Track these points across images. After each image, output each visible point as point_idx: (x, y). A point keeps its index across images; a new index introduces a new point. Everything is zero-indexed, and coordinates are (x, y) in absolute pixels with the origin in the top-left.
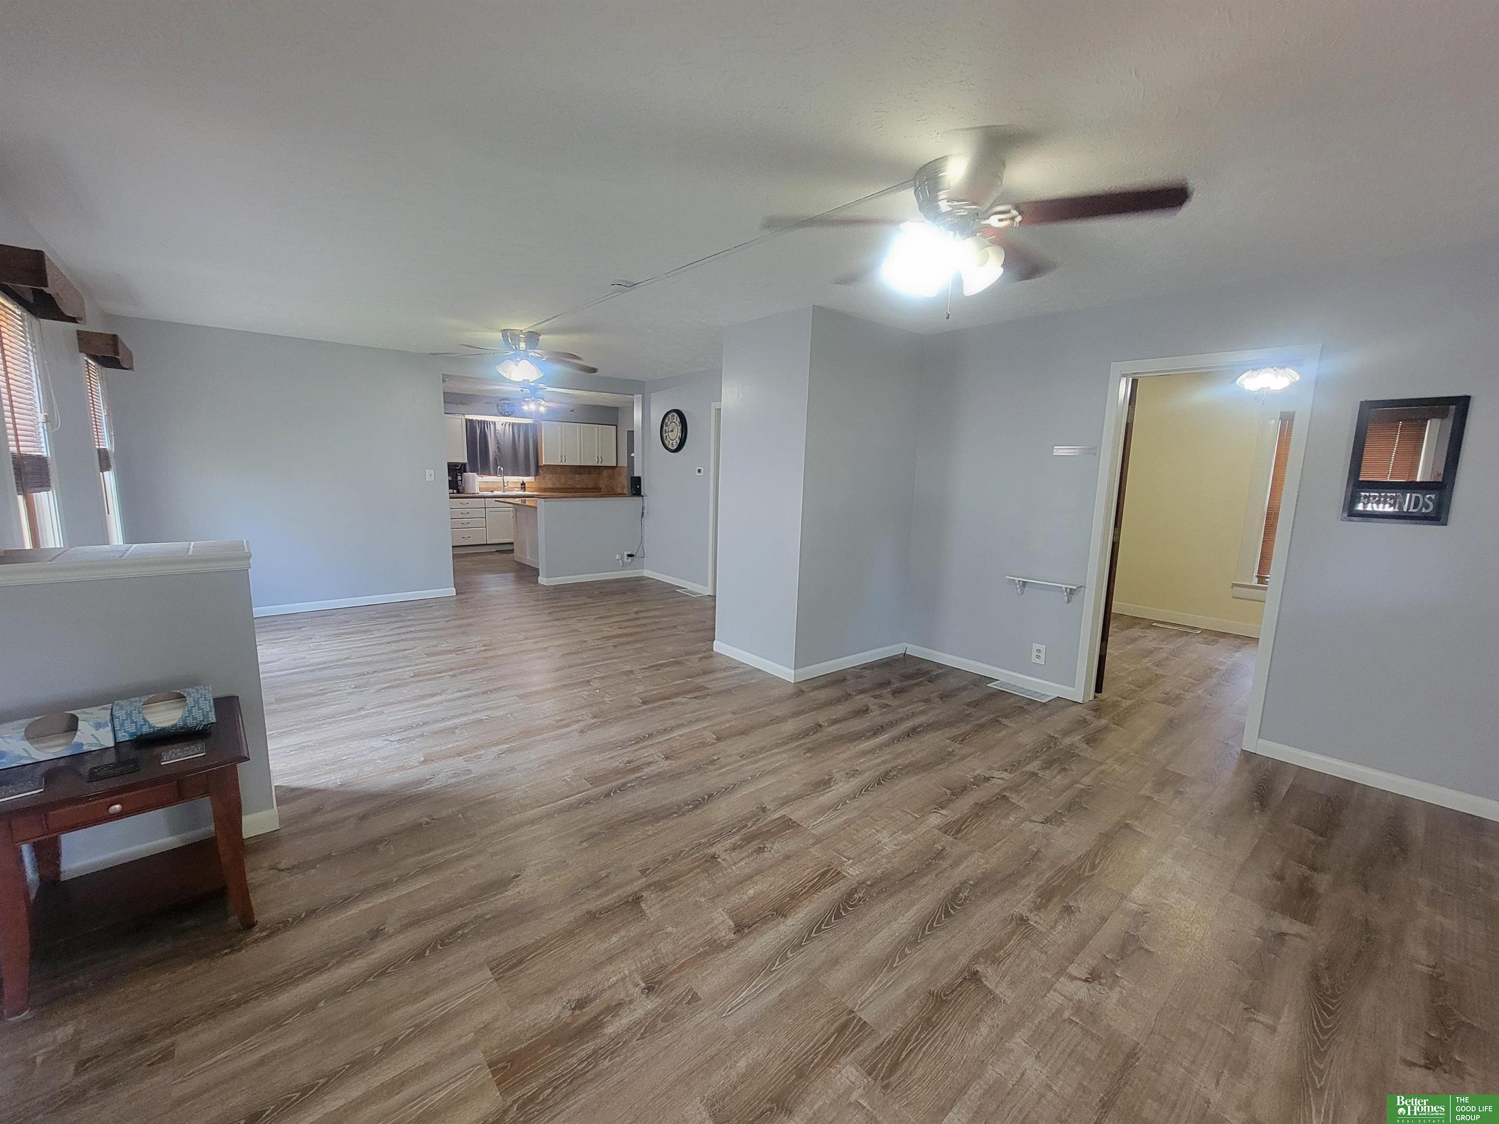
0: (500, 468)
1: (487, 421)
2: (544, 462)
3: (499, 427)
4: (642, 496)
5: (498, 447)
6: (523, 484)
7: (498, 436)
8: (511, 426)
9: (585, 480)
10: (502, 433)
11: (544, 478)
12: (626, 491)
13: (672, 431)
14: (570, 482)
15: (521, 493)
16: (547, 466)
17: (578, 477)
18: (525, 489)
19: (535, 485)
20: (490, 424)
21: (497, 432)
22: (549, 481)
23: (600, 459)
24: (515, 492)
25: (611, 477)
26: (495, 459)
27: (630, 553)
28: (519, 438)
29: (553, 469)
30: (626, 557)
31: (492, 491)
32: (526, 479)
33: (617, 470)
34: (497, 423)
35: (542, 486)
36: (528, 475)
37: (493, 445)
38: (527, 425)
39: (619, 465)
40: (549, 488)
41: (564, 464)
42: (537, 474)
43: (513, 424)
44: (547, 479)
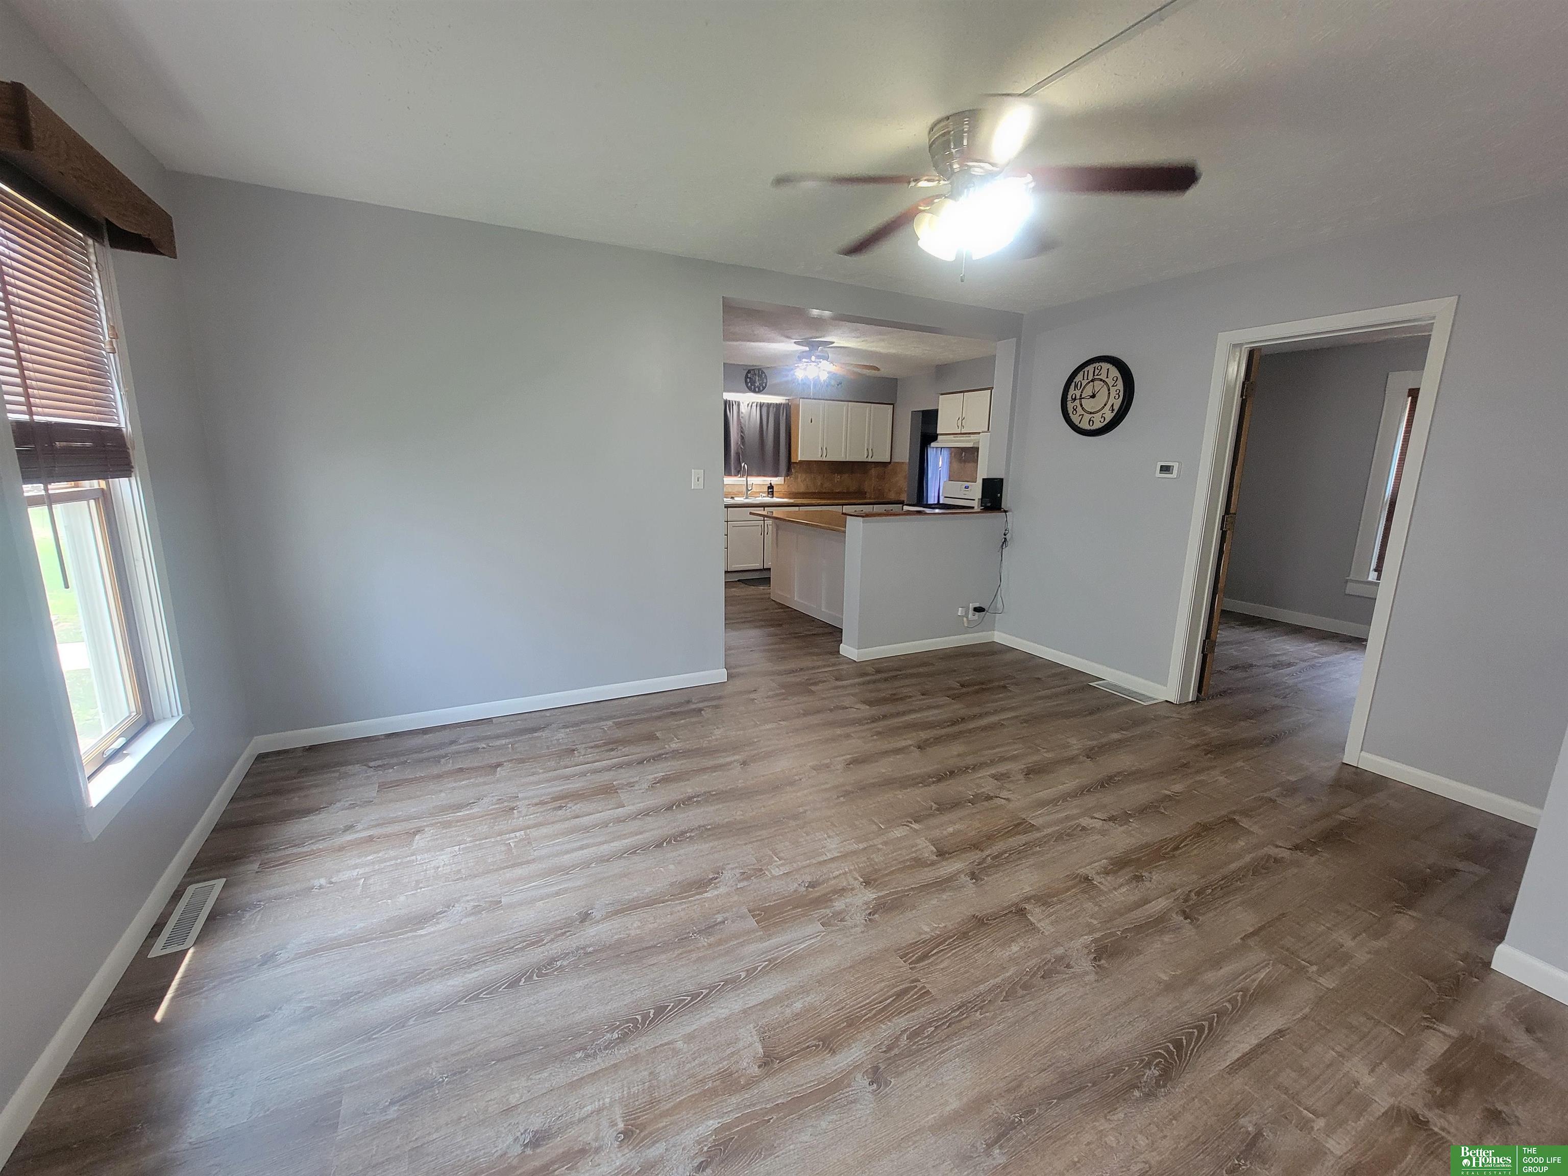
0: (744, 466)
1: (729, 401)
2: (801, 455)
3: (744, 409)
4: (1005, 512)
5: (741, 436)
6: (771, 487)
7: (742, 421)
8: (758, 408)
9: (847, 482)
10: (747, 418)
11: (796, 478)
12: (976, 504)
13: (1093, 396)
14: (827, 485)
15: (768, 500)
16: (801, 463)
17: (837, 478)
18: (773, 494)
19: (784, 489)
20: (733, 405)
21: (741, 415)
22: (801, 483)
23: (870, 451)
24: (760, 498)
25: (881, 477)
26: (738, 454)
27: (977, 605)
28: (767, 426)
29: (809, 466)
30: (971, 612)
31: (732, 498)
32: (775, 481)
33: (890, 466)
34: (741, 404)
35: (794, 490)
36: (776, 475)
37: (736, 435)
38: (778, 406)
39: (893, 460)
40: (800, 493)
41: (824, 459)
42: (788, 472)
43: (761, 405)
44: (799, 480)
